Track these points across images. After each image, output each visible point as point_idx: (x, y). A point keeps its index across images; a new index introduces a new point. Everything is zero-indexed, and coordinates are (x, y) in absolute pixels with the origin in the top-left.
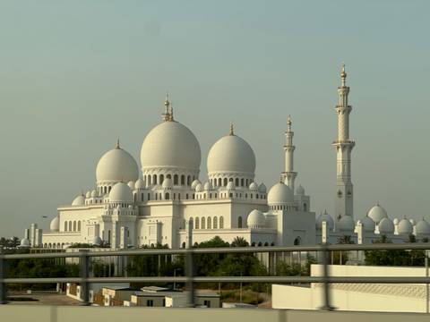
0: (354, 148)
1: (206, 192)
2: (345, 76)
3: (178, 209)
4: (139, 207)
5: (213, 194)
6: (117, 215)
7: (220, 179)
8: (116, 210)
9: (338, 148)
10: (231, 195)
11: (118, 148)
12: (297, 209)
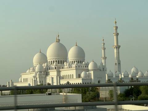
0: (120, 48)
1: (68, 66)
2: (116, 23)
3: (59, 72)
4: (46, 72)
5: (70, 67)
6: (38, 75)
7: (73, 61)
8: (38, 74)
9: (115, 48)
10: (76, 67)
11: (40, 52)
12: (100, 70)
